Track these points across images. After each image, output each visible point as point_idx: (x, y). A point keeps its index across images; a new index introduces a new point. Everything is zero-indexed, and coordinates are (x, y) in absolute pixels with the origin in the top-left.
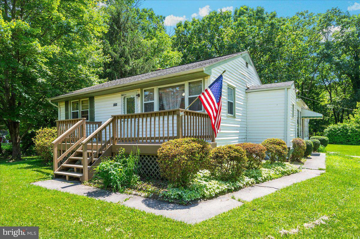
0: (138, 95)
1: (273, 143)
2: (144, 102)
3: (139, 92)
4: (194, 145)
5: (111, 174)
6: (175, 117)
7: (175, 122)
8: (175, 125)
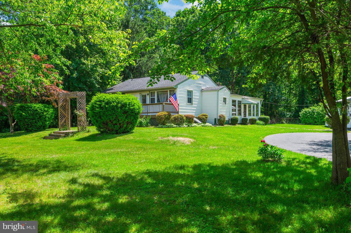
0: (148, 94)
1: (203, 115)
2: (150, 98)
3: (148, 93)
4: (166, 113)
5: (143, 122)
6: (162, 105)
7: (162, 107)
8: (162, 108)
